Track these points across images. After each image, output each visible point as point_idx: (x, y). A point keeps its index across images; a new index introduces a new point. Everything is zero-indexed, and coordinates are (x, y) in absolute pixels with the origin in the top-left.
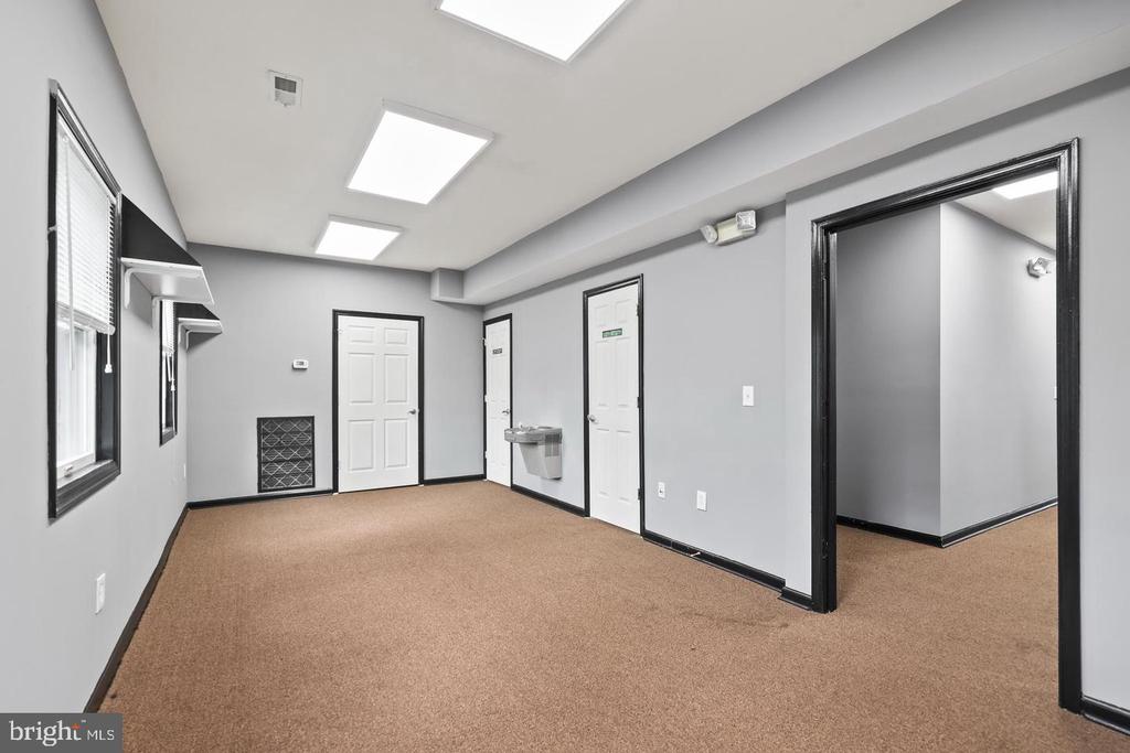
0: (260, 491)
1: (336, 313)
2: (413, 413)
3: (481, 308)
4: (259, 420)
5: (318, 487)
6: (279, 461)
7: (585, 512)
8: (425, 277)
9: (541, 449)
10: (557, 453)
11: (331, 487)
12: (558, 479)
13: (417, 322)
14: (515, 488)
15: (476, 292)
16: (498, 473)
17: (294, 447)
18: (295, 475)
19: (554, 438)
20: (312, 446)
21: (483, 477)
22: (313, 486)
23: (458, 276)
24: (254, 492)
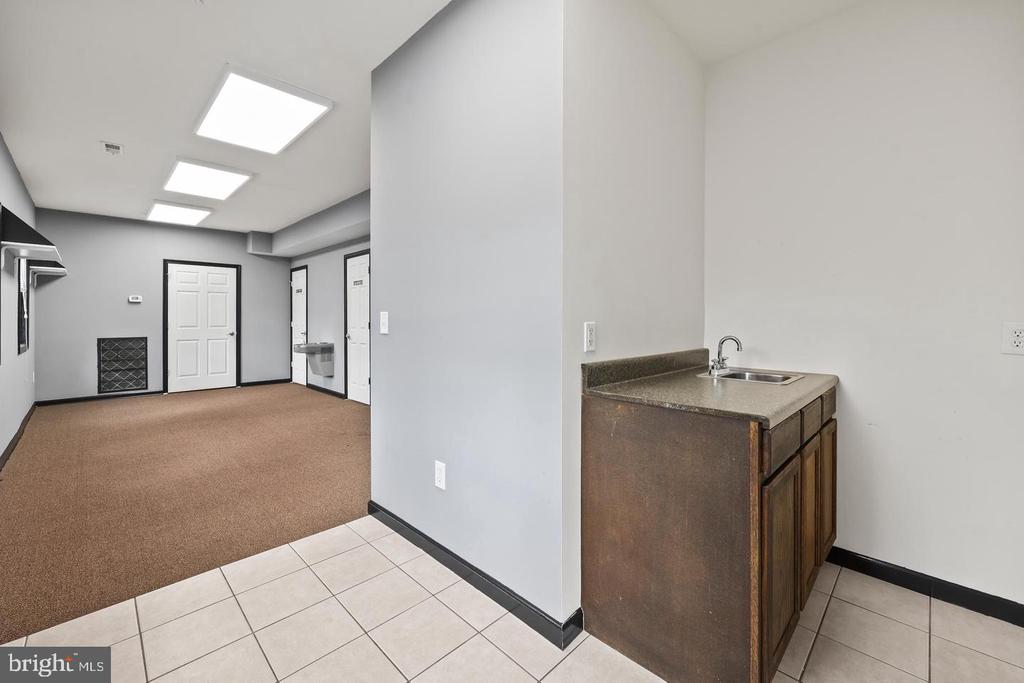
0: (99, 392)
1: (166, 262)
2: (232, 334)
3: (289, 260)
4: (99, 340)
5: (151, 388)
6: (117, 371)
7: (345, 396)
8: (241, 237)
9: (318, 357)
10: (331, 360)
11: (162, 389)
12: (332, 377)
13: (235, 270)
14: (309, 386)
15: (282, 248)
16: (299, 378)
17: (130, 359)
18: (131, 380)
19: (328, 350)
20: (145, 359)
21: (290, 380)
22: (146, 388)
23: (268, 238)
24: (95, 393)
